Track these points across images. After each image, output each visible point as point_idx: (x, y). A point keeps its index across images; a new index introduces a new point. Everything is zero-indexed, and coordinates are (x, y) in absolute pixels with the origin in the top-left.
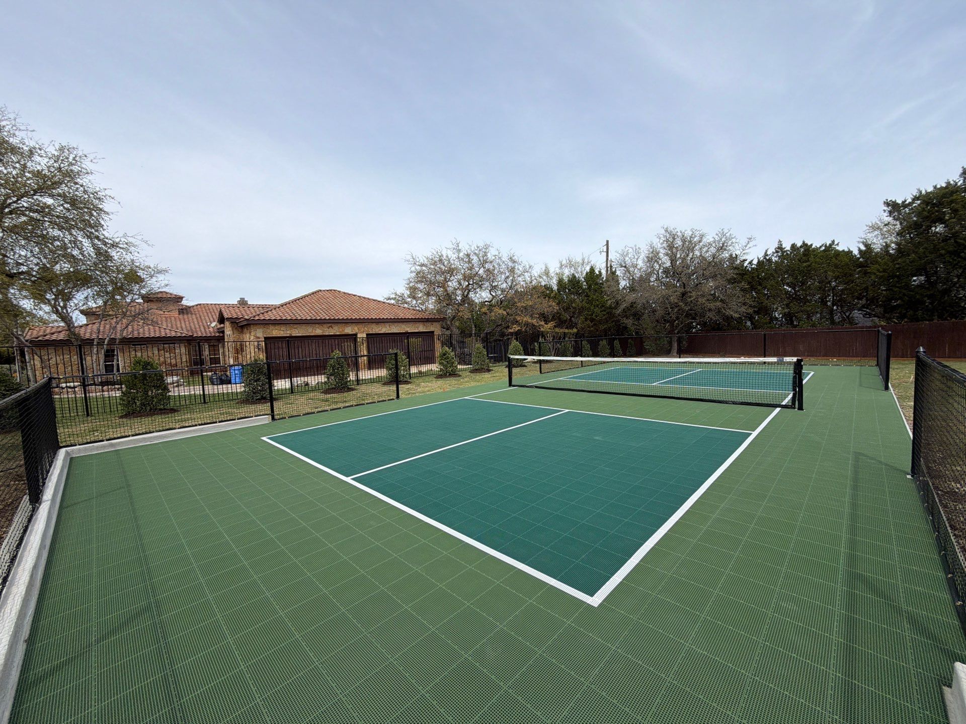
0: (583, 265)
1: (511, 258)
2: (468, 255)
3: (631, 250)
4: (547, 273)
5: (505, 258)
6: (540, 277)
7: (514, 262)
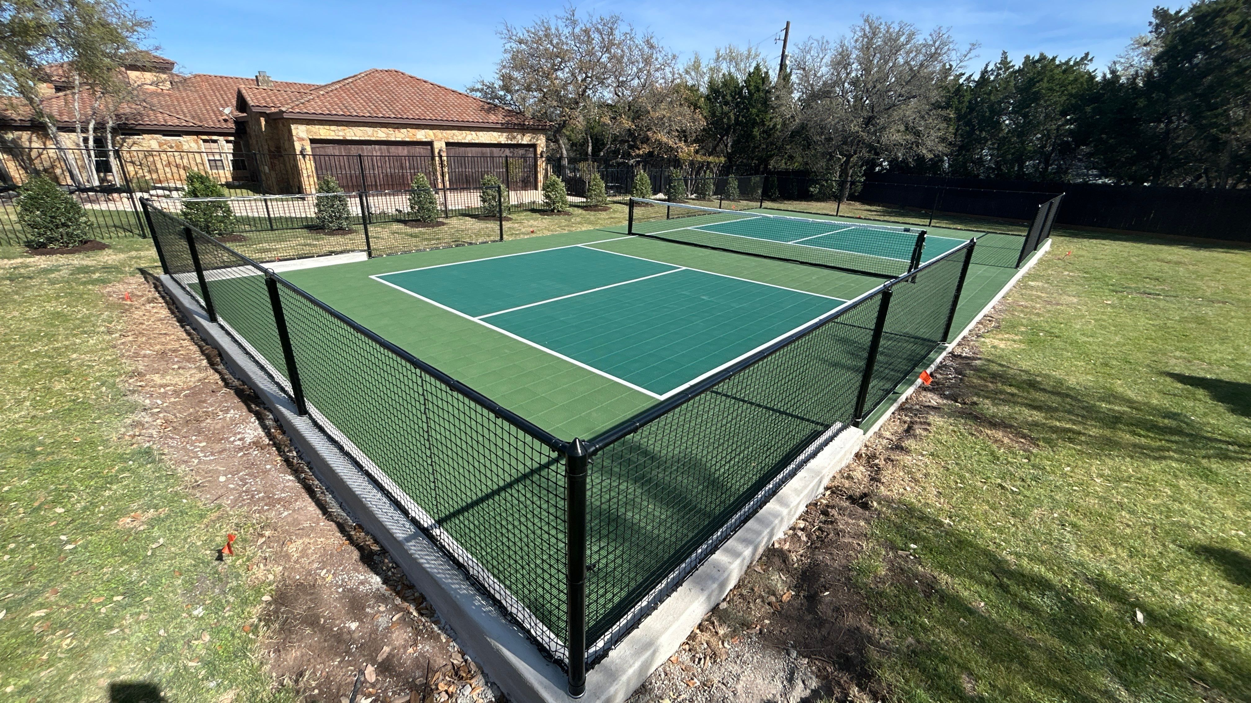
0: (747, 58)
1: (648, 41)
2: (586, 32)
3: (816, 43)
4: (696, 66)
5: (639, 41)
6: (687, 72)
7: (652, 47)
